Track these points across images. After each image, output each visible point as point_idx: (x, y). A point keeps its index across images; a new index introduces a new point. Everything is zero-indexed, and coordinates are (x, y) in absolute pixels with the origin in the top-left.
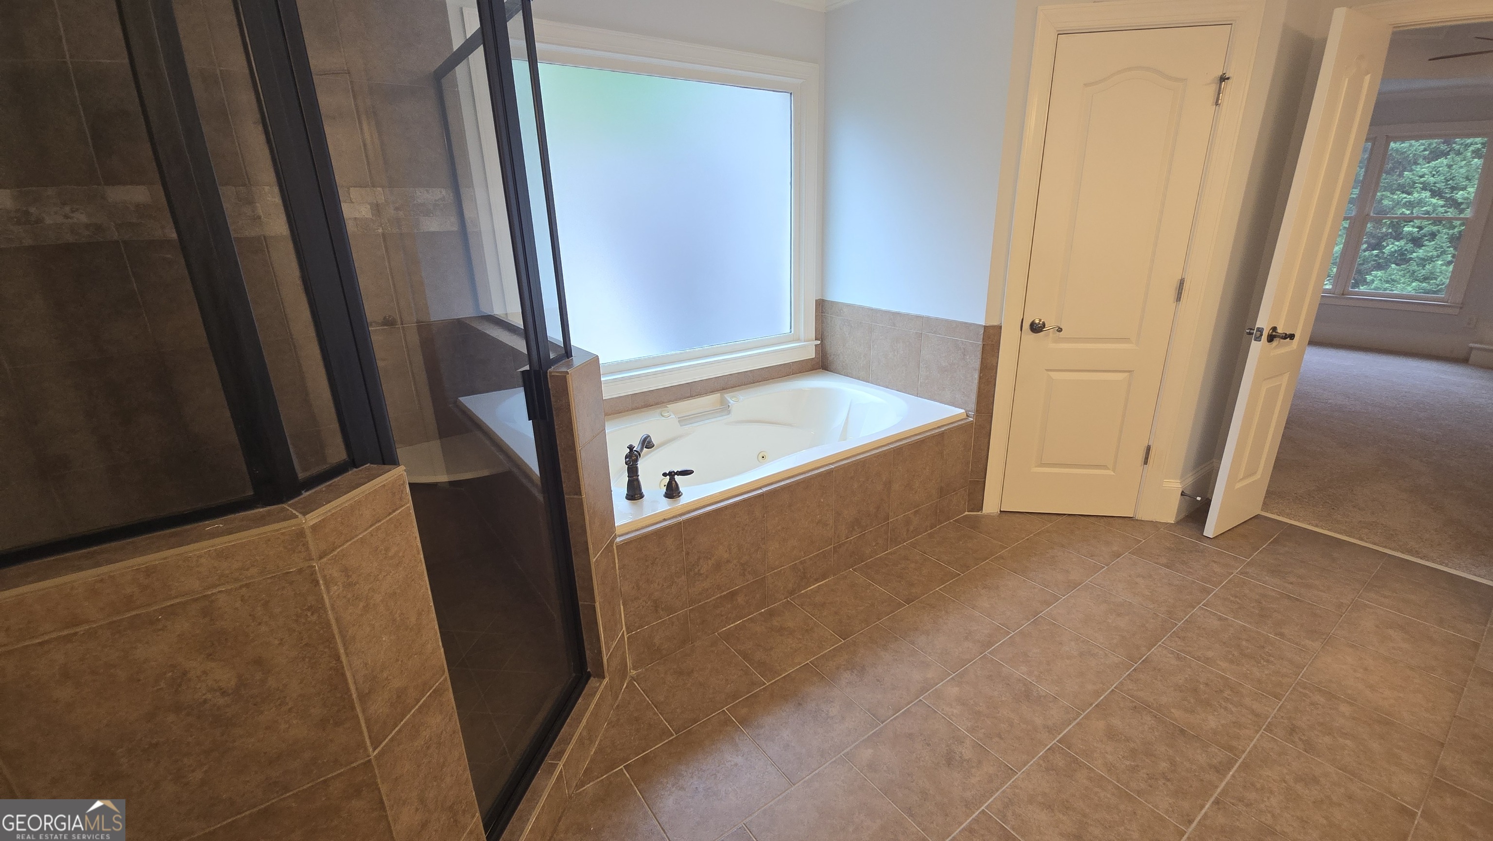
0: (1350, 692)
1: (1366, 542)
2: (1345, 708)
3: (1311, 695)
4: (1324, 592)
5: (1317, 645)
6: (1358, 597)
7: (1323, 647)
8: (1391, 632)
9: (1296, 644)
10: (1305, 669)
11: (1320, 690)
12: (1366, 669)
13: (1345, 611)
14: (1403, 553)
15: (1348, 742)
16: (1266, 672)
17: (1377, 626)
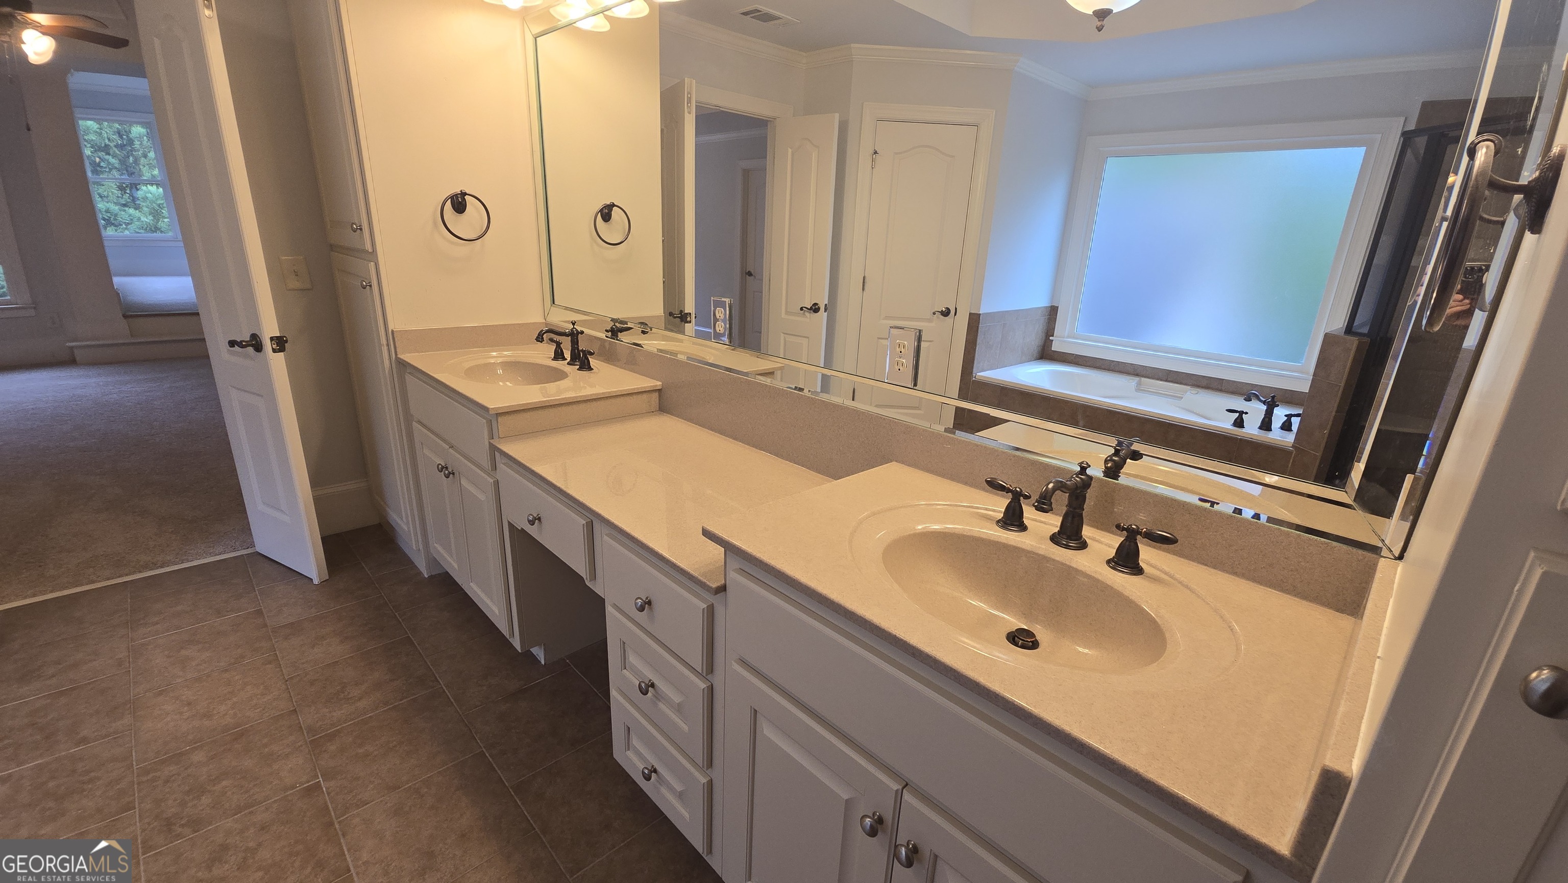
0: (190, 737)
1: (99, 581)
2: (198, 756)
3: (158, 774)
4: (95, 660)
5: (127, 720)
6: (131, 643)
7: (134, 718)
8: (184, 652)
9: (106, 736)
10: (134, 754)
11: (163, 762)
12: (189, 704)
13: (128, 665)
14: (140, 572)
15: (224, 783)
16: (98, 793)
17: (169, 657)
